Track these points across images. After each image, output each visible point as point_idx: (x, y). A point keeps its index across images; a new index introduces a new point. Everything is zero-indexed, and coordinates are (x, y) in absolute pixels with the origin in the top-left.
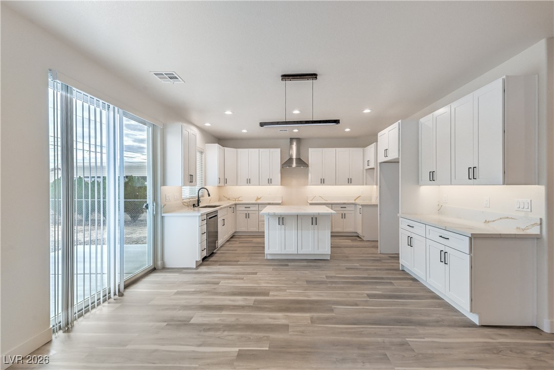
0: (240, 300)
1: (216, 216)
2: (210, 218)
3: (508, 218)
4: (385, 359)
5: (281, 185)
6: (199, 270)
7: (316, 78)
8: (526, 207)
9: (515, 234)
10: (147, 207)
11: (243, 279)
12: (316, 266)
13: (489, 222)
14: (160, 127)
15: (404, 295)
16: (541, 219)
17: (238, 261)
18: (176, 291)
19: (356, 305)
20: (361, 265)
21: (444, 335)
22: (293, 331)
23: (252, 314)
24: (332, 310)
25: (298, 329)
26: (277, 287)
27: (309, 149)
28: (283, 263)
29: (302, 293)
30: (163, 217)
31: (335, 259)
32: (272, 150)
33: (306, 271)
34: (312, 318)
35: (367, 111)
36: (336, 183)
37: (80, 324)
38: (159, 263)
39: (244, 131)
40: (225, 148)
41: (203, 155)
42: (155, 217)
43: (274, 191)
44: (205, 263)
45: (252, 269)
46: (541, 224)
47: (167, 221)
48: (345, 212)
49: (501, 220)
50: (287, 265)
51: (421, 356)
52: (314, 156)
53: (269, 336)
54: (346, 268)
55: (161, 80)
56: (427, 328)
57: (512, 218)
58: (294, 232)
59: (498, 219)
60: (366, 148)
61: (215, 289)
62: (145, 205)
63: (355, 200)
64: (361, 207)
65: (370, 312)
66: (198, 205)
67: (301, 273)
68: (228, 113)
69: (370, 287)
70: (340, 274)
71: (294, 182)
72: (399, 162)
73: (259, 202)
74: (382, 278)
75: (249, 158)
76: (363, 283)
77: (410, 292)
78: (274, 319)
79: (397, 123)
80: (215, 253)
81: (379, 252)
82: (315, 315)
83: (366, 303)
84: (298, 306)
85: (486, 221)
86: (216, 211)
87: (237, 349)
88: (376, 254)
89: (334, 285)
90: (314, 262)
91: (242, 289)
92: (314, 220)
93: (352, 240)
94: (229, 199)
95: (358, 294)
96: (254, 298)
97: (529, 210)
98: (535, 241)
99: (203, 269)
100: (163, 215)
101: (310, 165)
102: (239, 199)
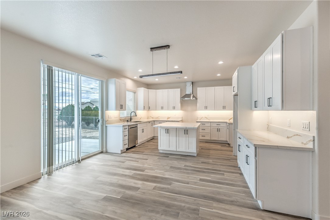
0: (127, 172)
1: (136, 127)
2: (130, 128)
3: (297, 135)
4: (177, 215)
5: (181, 110)
6: (122, 155)
7: (169, 47)
8: (307, 127)
9: (290, 147)
10: (99, 121)
11: (138, 162)
12: (184, 159)
13: (289, 138)
14: (105, 81)
15: (225, 182)
16: (314, 137)
17: (144, 152)
18: (102, 164)
19: (188, 184)
20: (213, 161)
21: (229, 210)
22: (140, 192)
23: (127, 179)
24: (170, 184)
25: (143, 191)
26: (152, 168)
27: (198, 88)
28: (167, 155)
29: (163, 172)
30: (106, 127)
31: (200, 156)
32: (175, 90)
33: (175, 161)
34: (155, 186)
35: (221, 63)
37: (56, 173)
38: (104, 149)
39: (157, 80)
40: (149, 90)
41: (136, 94)
42: (102, 126)
43: (178, 113)
44: (127, 151)
45: (147, 157)
46: (314, 140)
47: (108, 128)
48: (219, 128)
49: (295, 136)
50: (168, 157)
51: (200, 218)
52: (201, 92)
53: (126, 192)
54: (202, 162)
55: (96, 58)
56: (221, 204)
57: (299, 135)
58: (174, 138)
59: (293, 136)
61: (120, 165)
62: (98, 120)
63: (229, 120)
65: (192, 189)
66: (131, 121)
67: (172, 162)
69: (206, 174)
70: (195, 165)
72: (238, 95)
73: (169, 120)
74: (220, 171)
75: (162, 95)
76: (204, 172)
77: (231, 181)
78: (136, 184)
79: (237, 69)
80: (136, 147)
81: (233, 155)
82: (159, 185)
83: (195, 183)
84: (154, 179)
85: (287, 138)
86: (137, 124)
87: (105, 195)
88: (231, 155)
89: (185, 171)
90: (185, 156)
91: (133, 166)
92: (186, 131)
93: (222, 146)
94: (153, 118)
95: (195, 177)
96: (135, 172)
97: (308, 129)
98: (311, 153)
99: (124, 155)
100: (106, 125)
101: (198, 98)
102: (158, 118)
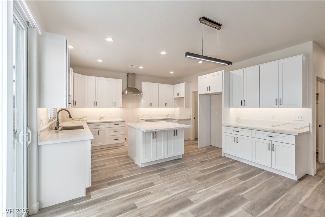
3: (288, 124)
5: (123, 107)
7: (220, 28)
8: (300, 118)
13: (275, 126)
16: (310, 124)
27: (143, 82)
32: (115, 80)
36: (159, 106)
38: (36, 206)
39: (100, 61)
46: (310, 126)
57: (291, 124)
58: (163, 142)
59: (282, 125)
60: (175, 86)
63: (167, 117)
64: (178, 121)
68: (109, 39)
71: (130, 105)
72: (222, 94)
73: (102, 120)
74: (226, 164)
79: (221, 71)
85: (273, 126)
92: (175, 132)
97: (302, 120)
98: (306, 134)
102: (84, 119)
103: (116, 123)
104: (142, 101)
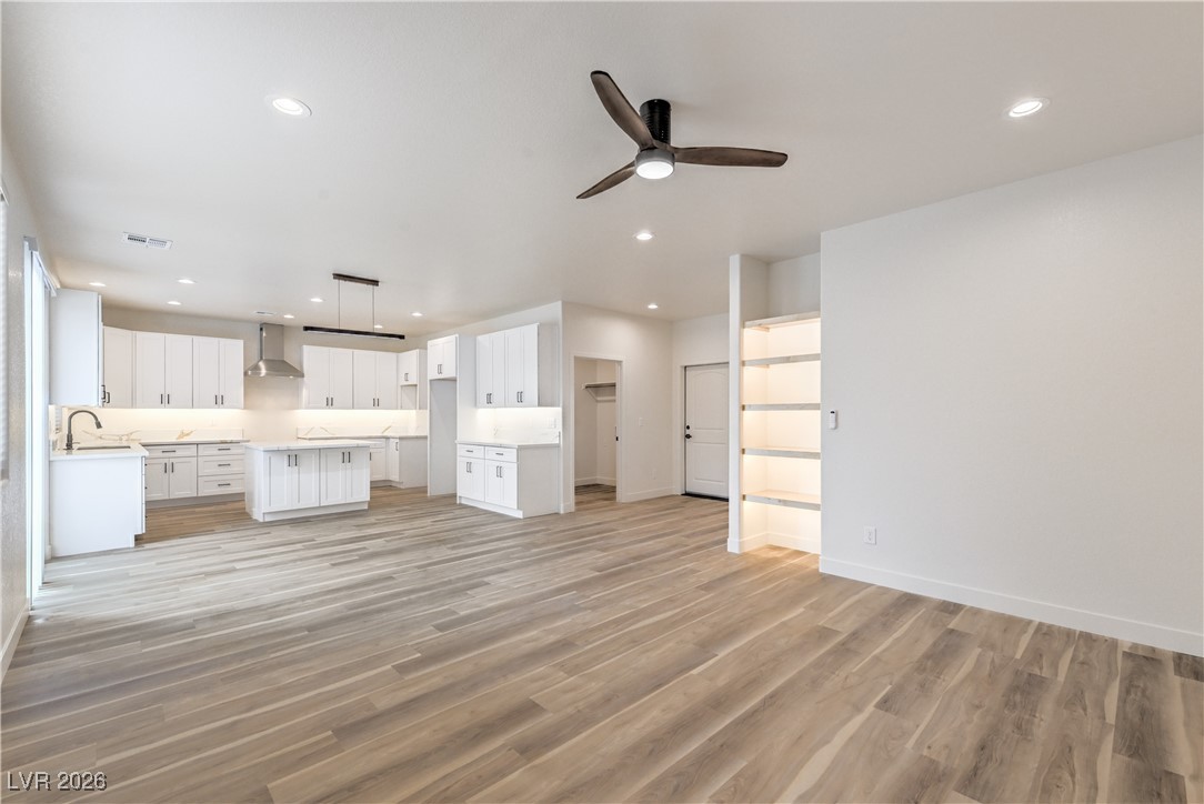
5: (245, 408)
7: (376, 285)
16: (559, 431)
27: (305, 346)
30: (50, 464)
31: (376, 506)
32: (224, 341)
35: (417, 314)
36: (353, 406)
38: (48, 549)
39: (174, 303)
46: (559, 435)
58: (314, 475)
60: (401, 355)
64: (397, 441)
68: (186, 281)
71: (270, 402)
72: (456, 381)
79: (452, 336)
81: (429, 496)
92: (347, 455)
93: (385, 490)
94: (101, 437)
98: (556, 449)
101: (306, 374)
102: (132, 437)
103: (224, 445)
104: (305, 392)
